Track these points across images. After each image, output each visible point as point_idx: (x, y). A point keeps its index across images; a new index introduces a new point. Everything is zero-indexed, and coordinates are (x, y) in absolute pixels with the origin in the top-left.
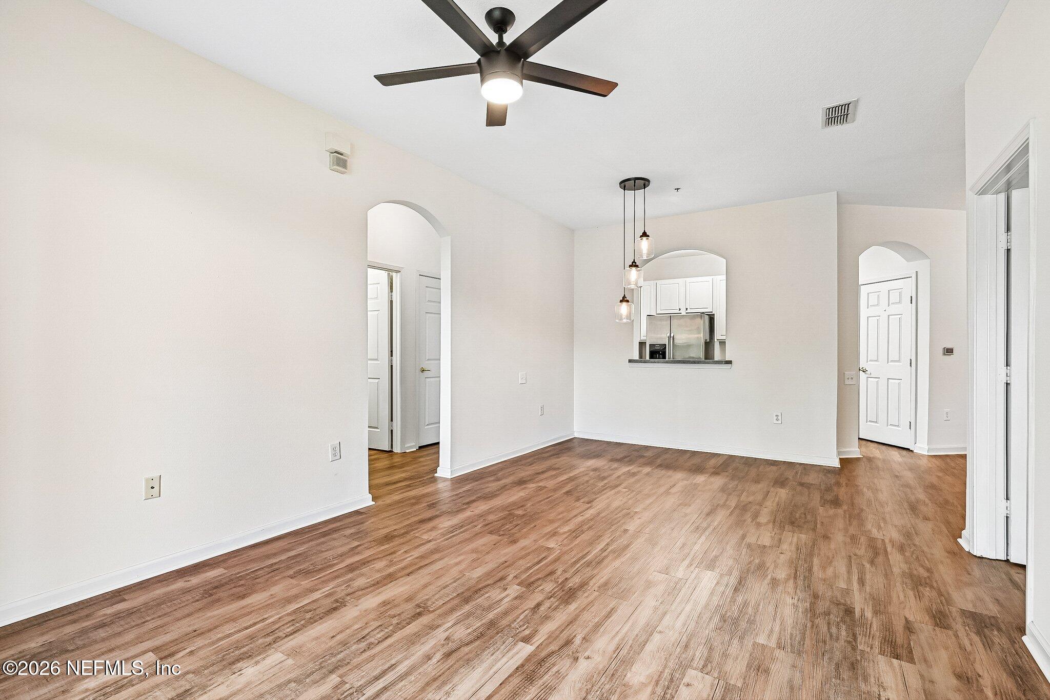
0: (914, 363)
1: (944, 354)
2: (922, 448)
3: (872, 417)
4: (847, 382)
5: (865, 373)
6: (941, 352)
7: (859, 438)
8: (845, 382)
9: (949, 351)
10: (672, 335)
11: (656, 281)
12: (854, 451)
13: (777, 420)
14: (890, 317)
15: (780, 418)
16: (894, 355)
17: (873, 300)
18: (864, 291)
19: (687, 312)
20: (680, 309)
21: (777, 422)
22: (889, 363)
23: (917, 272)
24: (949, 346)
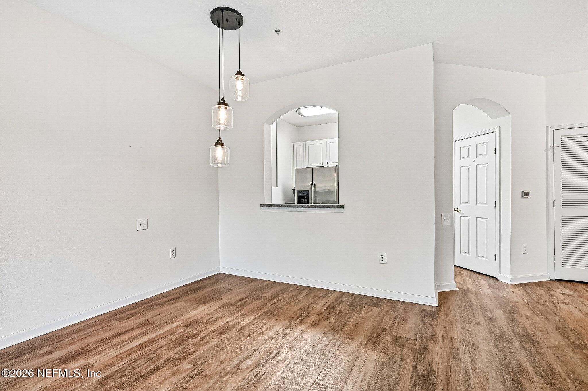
0: (498, 205)
1: (523, 197)
2: (505, 278)
3: (465, 249)
4: (444, 223)
5: (459, 213)
6: (520, 195)
7: (455, 266)
8: (443, 223)
9: (526, 194)
10: (314, 183)
11: (306, 142)
12: (450, 285)
13: (383, 260)
14: (478, 166)
15: (385, 258)
16: (481, 199)
17: (465, 153)
18: (457, 146)
19: (328, 165)
20: (323, 164)
21: (383, 262)
22: (478, 205)
23: (500, 127)
24: (526, 190)
